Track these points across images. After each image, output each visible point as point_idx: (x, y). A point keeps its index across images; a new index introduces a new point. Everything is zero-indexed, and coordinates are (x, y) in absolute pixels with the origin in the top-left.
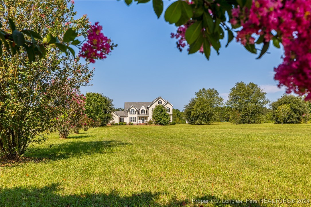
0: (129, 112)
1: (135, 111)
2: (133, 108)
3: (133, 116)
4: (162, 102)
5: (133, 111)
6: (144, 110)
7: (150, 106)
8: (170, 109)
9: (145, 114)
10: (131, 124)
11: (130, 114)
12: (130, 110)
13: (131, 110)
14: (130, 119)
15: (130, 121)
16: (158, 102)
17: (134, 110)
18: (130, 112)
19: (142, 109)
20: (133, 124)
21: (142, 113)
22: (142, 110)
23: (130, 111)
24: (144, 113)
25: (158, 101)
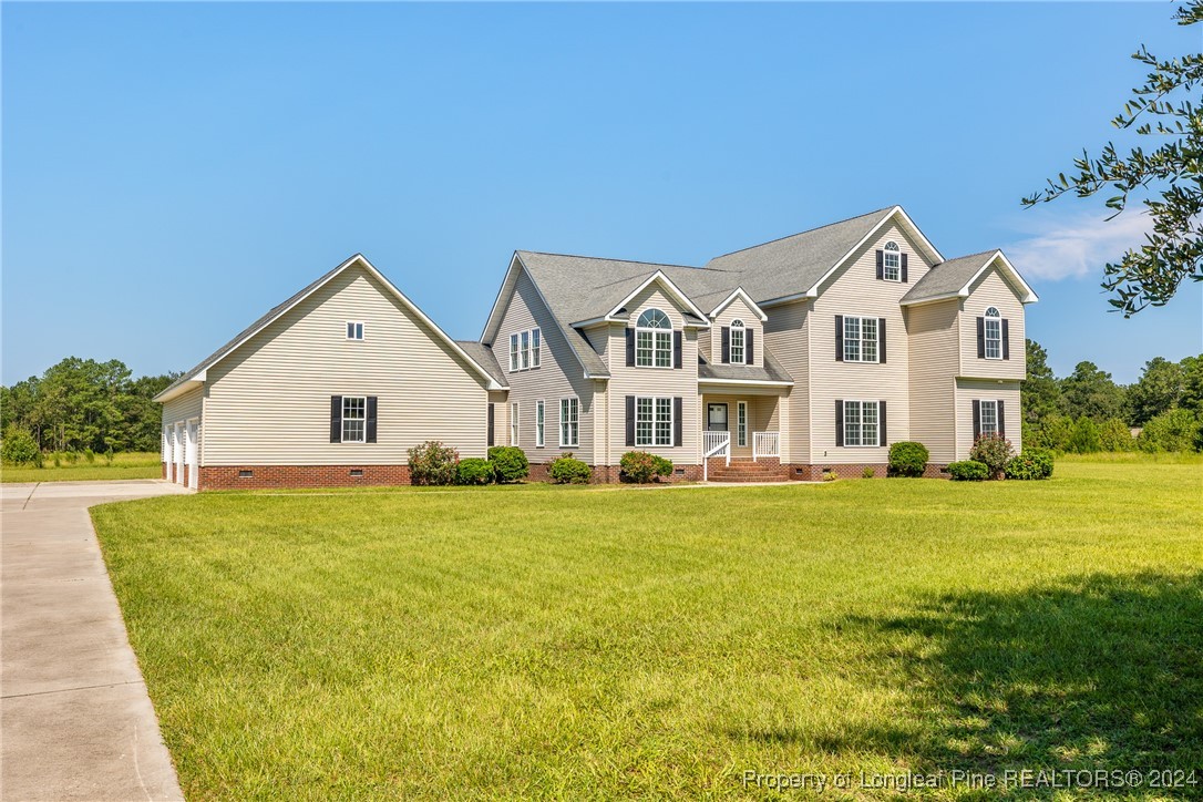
0: (616, 346)
1: (678, 335)
2: (656, 302)
3: (653, 383)
4: (904, 256)
5: (654, 331)
6: (750, 332)
7: (821, 290)
8: (1005, 322)
9: (755, 374)
10: (636, 474)
11: (630, 363)
12: (633, 322)
13: (641, 323)
14: (630, 418)
15: (630, 442)
16: (879, 253)
17: (666, 324)
18: (630, 346)
19: (726, 320)
20: (666, 468)
21: (725, 359)
22: (725, 331)
23: (629, 333)
24: (750, 361)
25: (881, 244)
